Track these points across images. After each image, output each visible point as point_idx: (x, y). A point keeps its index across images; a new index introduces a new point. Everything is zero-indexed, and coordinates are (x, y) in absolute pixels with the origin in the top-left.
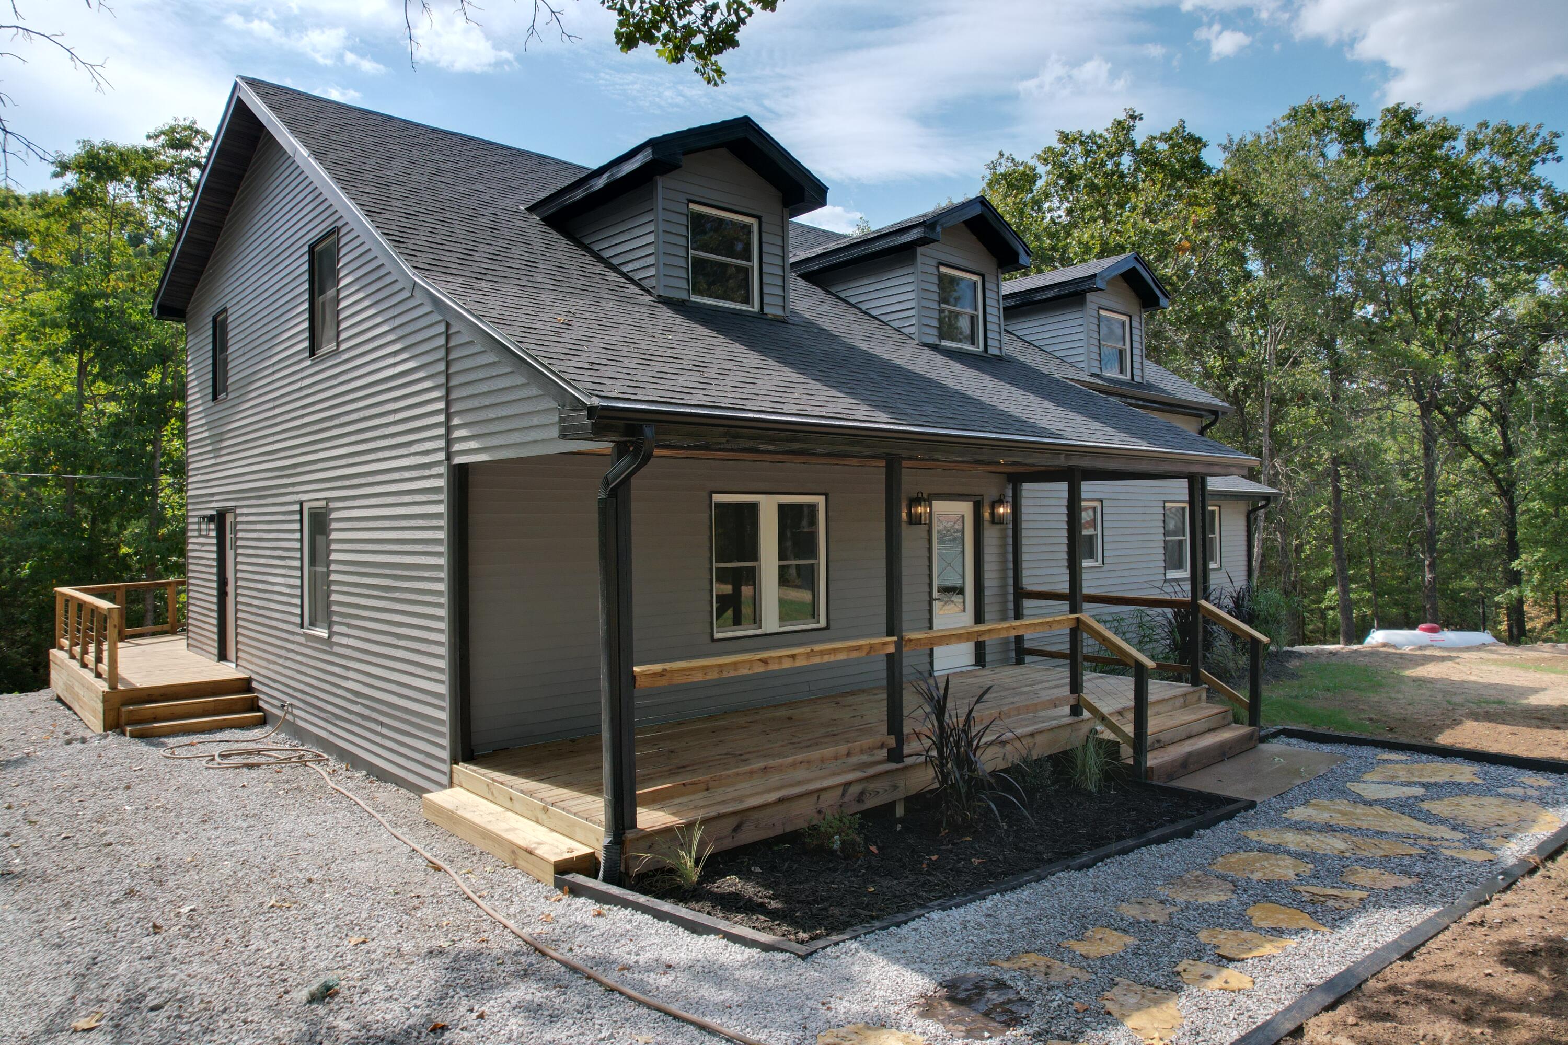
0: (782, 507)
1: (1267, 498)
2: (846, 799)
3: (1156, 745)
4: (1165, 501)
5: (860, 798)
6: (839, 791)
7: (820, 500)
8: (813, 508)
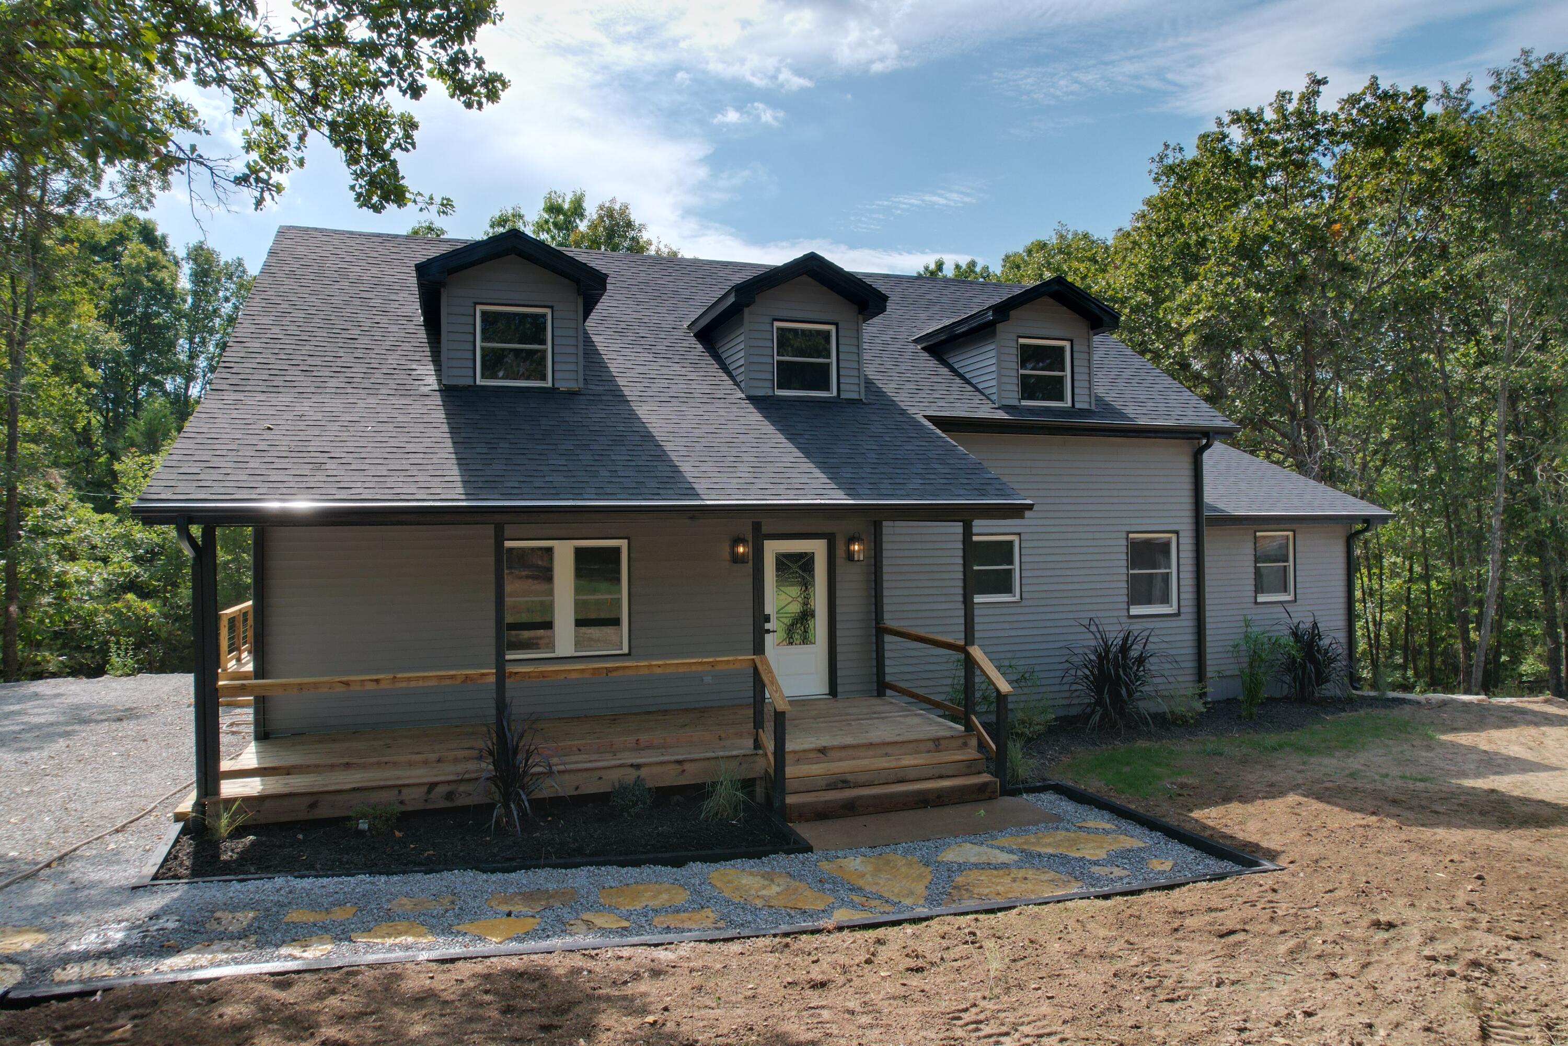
0: (579, 552)
1: (1368, 521)
2: (432, 796)
3: (840, 785)
4: (1128, 532)
5: (449, 796)
6: (425, 789)
7: (623, 544)
8: (617, 550)
